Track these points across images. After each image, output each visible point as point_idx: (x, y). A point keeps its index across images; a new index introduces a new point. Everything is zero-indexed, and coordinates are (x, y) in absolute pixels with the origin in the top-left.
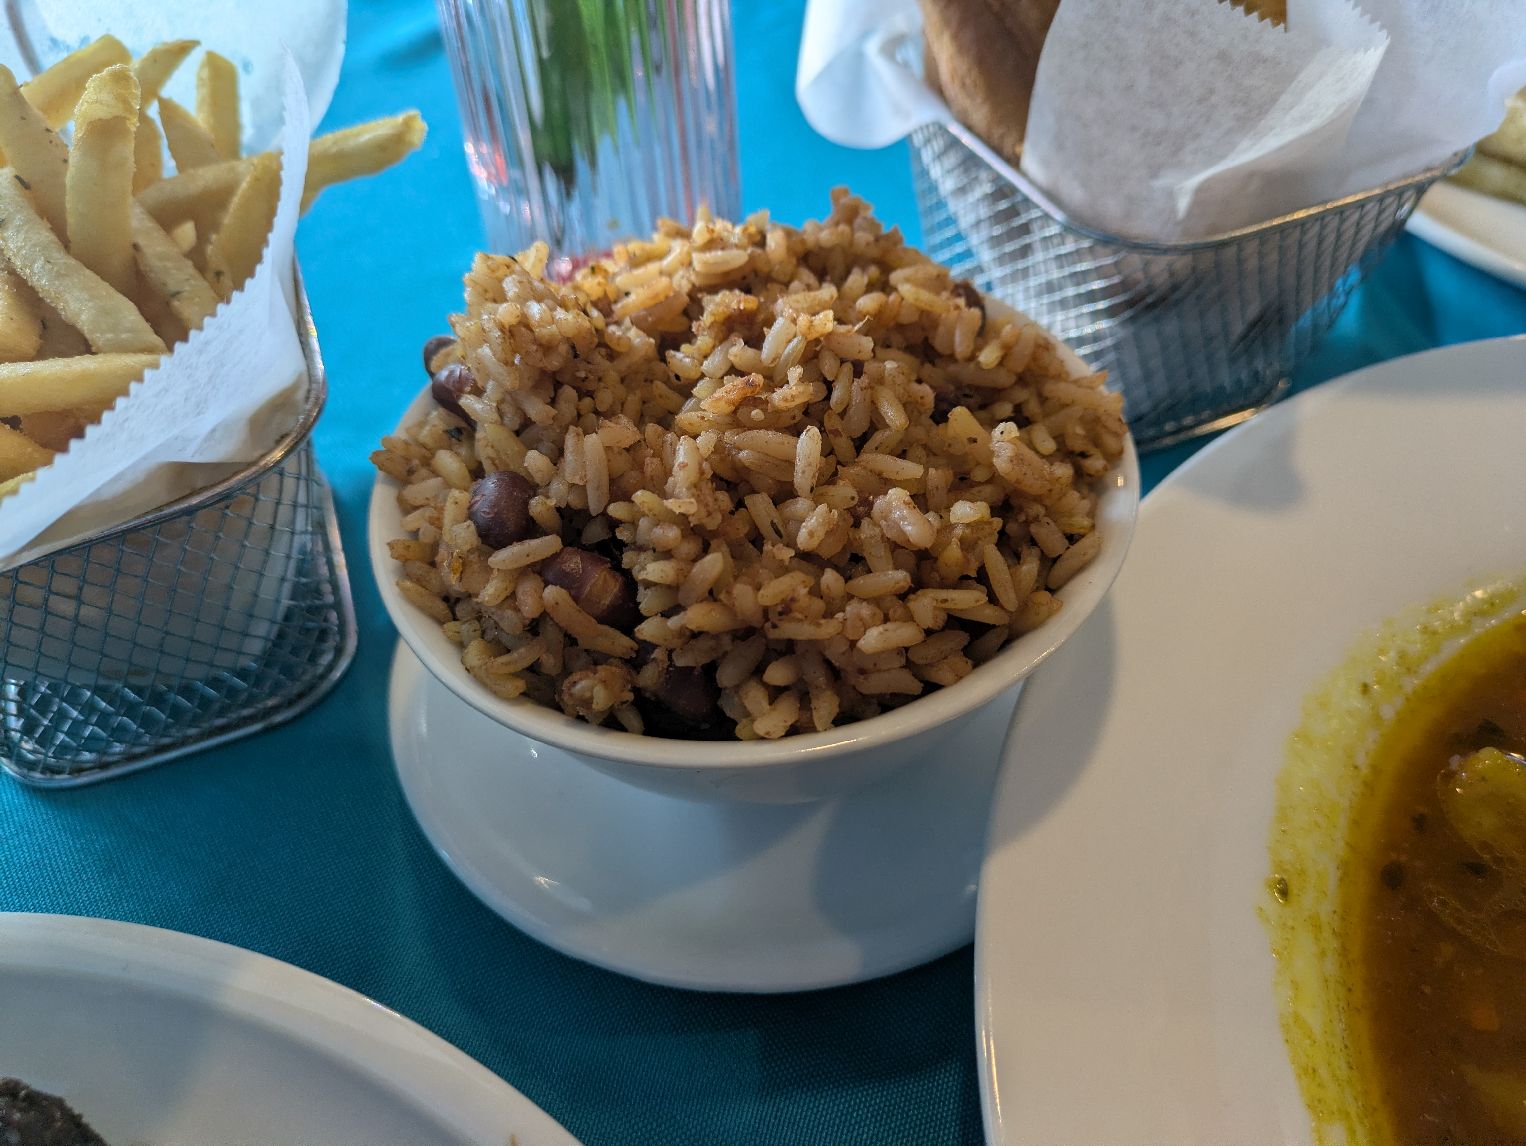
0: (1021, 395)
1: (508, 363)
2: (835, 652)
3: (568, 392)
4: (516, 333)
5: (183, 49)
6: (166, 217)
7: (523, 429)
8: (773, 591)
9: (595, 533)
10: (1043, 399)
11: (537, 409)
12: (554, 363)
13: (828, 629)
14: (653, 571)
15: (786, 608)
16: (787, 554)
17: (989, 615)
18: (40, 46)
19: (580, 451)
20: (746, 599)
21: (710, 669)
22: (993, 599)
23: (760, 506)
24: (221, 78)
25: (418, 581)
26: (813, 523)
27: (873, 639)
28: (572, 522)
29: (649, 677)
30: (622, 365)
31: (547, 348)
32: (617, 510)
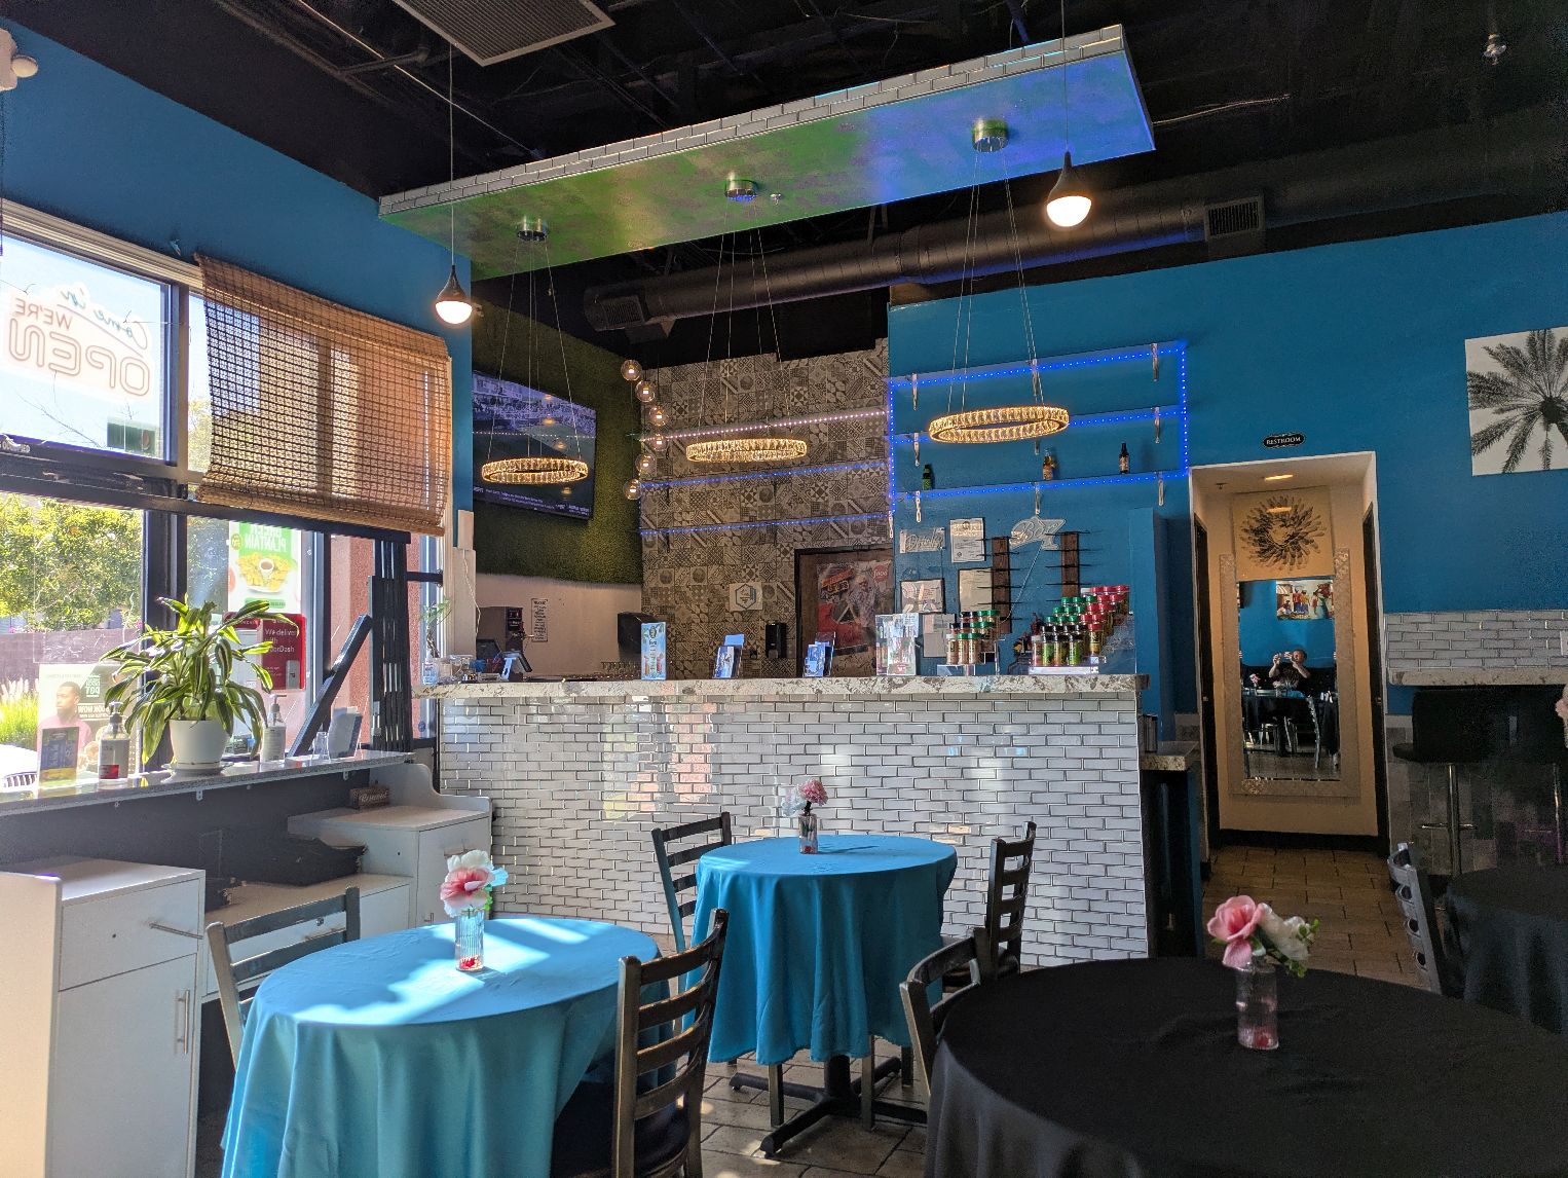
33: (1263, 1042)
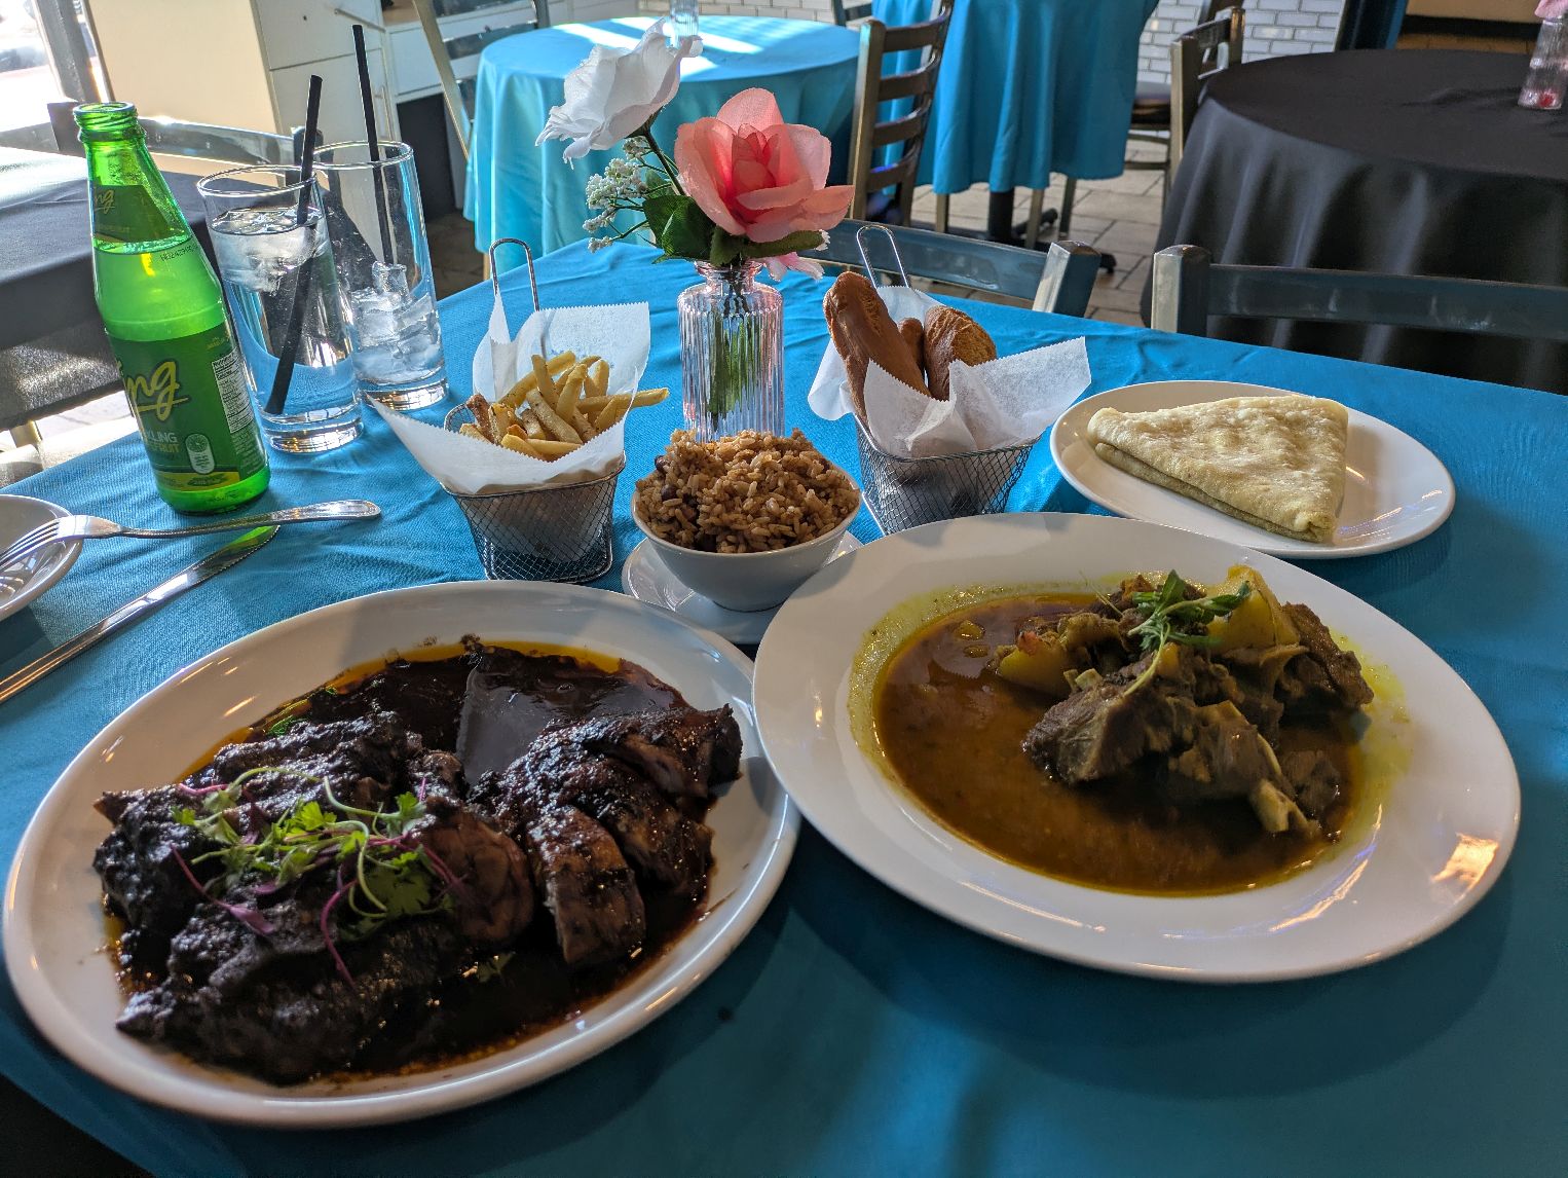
0: (829, 491)
1: (678, 455)
2: (746, 534)
3: (693, 466)
4: (681, 449)
5: (596, 359)
6: (583, 410)
7: (679, 475)
8: (733, 516)
9: (692, 502)
10: (836, 493)
11: (683, 469)
12: (690, 457)
13: (744, 527)
14: (703, 508)
15: (735, 521)
16: (740, 510)
17: (791, 534)
18: (548, 351)
19: (692, 480)
20: (725, 516)
21: (715, 537)
22: (793, 530)
23: (737, 499)
24: (604, 371)
25: (644, 512)
26: (748, 504)
27: (755, 530)
28: (687, 498)
29: (698, 535)
30: (711, 465)
31: (689, 453)
32: (698, 494)
33: (1546, 101)
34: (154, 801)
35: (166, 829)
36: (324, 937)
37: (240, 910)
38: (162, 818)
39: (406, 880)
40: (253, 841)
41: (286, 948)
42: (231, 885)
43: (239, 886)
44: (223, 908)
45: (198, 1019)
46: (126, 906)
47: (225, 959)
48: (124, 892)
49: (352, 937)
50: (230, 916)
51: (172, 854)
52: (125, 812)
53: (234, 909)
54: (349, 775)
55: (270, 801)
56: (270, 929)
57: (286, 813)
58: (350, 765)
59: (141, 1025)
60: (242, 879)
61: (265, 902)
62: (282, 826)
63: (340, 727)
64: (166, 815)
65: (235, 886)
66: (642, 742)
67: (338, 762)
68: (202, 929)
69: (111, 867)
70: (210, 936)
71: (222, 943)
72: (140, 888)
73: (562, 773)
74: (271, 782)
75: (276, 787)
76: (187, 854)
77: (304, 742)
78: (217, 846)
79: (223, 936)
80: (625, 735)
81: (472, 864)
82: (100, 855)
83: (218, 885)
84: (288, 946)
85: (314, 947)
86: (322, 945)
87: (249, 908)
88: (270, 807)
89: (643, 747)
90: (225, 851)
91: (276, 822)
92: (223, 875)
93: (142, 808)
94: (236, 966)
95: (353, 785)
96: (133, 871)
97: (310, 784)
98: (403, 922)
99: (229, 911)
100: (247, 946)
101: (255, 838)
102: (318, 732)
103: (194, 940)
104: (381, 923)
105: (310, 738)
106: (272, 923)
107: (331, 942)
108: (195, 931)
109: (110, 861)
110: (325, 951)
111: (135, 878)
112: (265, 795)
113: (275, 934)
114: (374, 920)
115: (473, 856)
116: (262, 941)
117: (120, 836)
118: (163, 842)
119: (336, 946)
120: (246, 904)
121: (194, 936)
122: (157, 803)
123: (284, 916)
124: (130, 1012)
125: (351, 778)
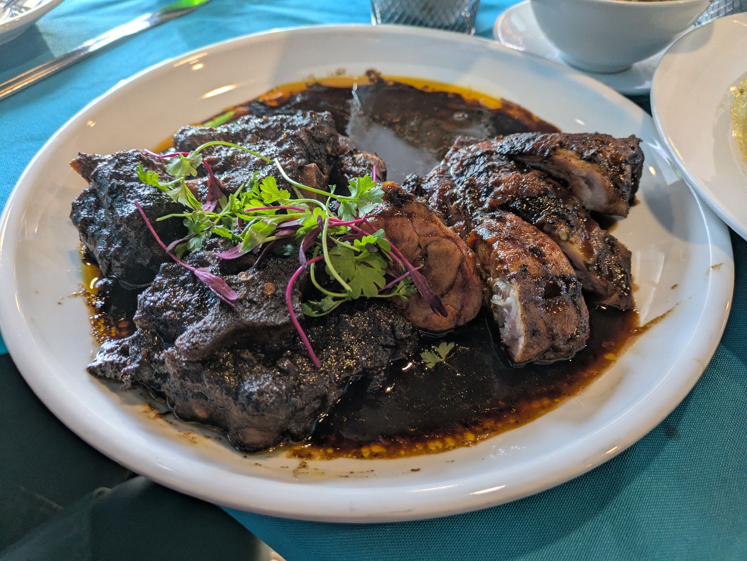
34: (121, 161)
35: (132, 187)
36: (287, 312)
37: (204, 274)
38: (129, 179)
39: (364, 263)
40: (211, 210)
41: (251, 317)
42: (194, 248)
43: (202, 249)
44: (186, 270)
45: (165, 376)
46: (97, 256)
47: (191, 322)
48: (95, 244)
49: (314, 314)
50: (194, 278)
51: (137, 211)
52: (96, 170)
53: (197, 272)
54: (298, 159)
55: (225, 175)
56: (234, 296)
57: (241, 187)
58: (297, 150)
59: (110, 373)
60: (204, 243)
61: (228, 268)
62: (239, 198)
63: (283, 120)
64: (132, 175)
65: (198, 249)
66: (572, 156)
67: (286, 146)
68: (166, 287)
69: (84, 219)
70: (175, 296)
71: (187, 303)
72: (110, 241)
73: (491, 180)
74: (227, 158)
75: (230, 164)
76: (152, 212)
77: (251, 130)
78: (181, 208)
79: (187, 297)
80: (554, 149)
81: (425, 255)
82: (75, 207)
83: (181, 246)
84: (252, 317)
85: (279, 319)
86: (285, 320)
87: (212, 272)
88: (226, 180)
89: (574, 162)
90: (186, 214)
91: (233, 193)
92: (186, 238)
93: (111, 167)
94: (201, 331)
95: (301, 168)
96: (104, 225)
97: (262, 164)
98: (360, 304)
99: (192, 272)
100: (212, 311)
101: (213, 207)
102: (263, 123)
103: (159, 299)
104: (340, 302)
105: (257, 128)
106: (236, 290)
107: (295, 317)
108: (159, 289)
109: (84, 213)
110: (289, 324)
111: (105, 232)
112: (221, 170)
113: (240, 301)
114: (335, 299)
115: (427, 246)
116: (226, 307)
117: (93, 192)
118: (129, 200)
119: (299, 320)
120: (210, 269)
121: (158, 294)
122: (124, 163)
123: (248, 283)
124: (100, 359)
125: (300, 161)
